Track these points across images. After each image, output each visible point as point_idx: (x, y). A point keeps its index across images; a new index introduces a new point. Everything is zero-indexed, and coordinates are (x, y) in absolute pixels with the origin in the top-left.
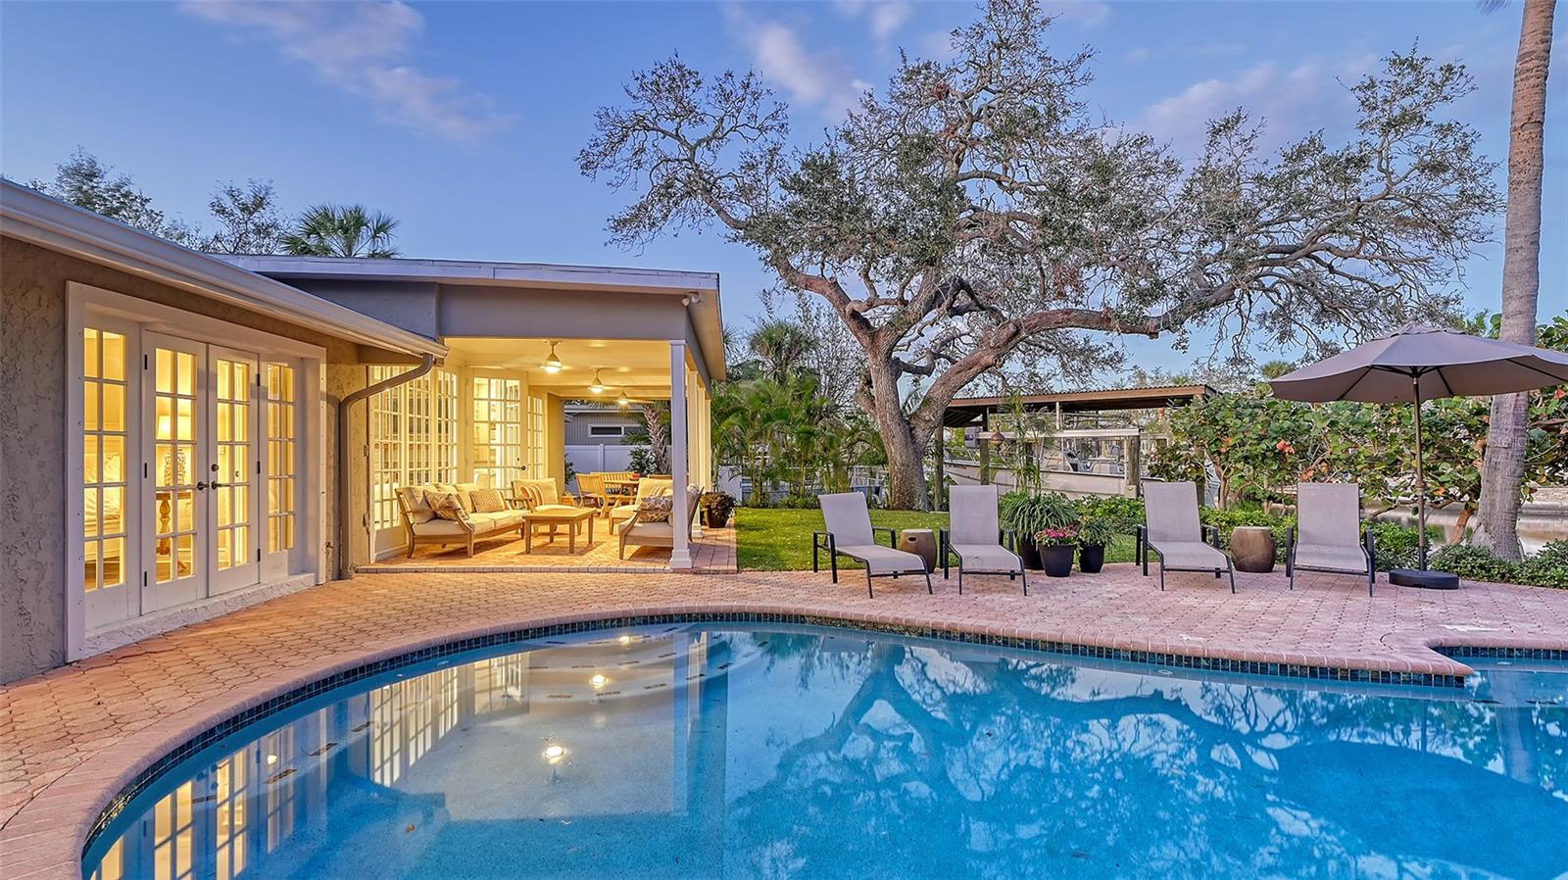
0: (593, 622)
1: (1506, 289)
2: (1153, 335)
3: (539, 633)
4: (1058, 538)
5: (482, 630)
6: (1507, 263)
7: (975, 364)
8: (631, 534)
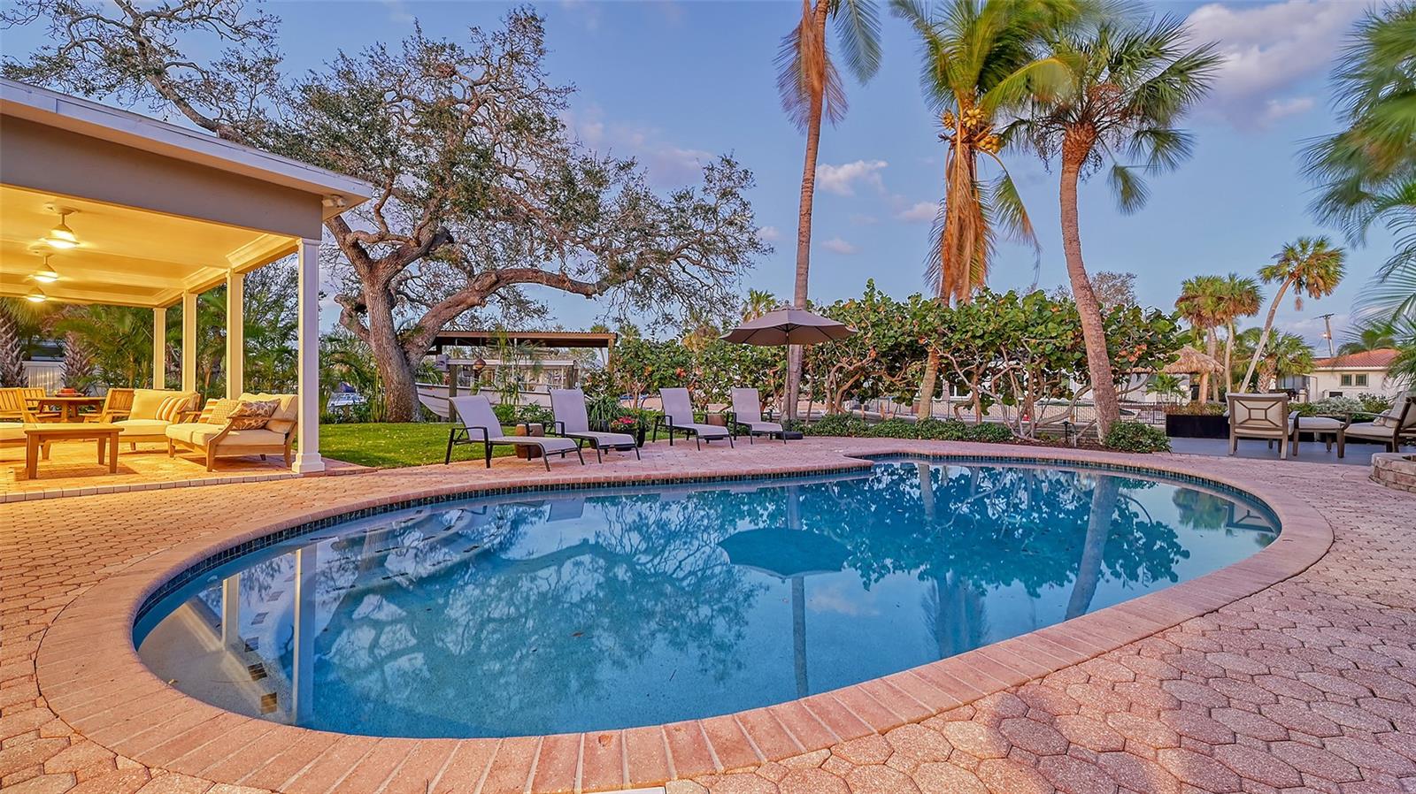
0: (340, 516)
1: (796, 293)
2: (588, 296)
3: (292, 533)
4: (628, 424)
5: (244, 535)
6: (797, 280)
7: (462, 302)
8: (222, 443)
